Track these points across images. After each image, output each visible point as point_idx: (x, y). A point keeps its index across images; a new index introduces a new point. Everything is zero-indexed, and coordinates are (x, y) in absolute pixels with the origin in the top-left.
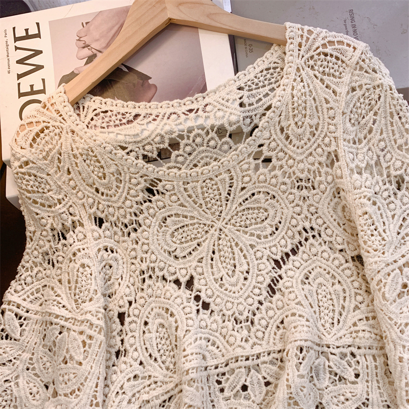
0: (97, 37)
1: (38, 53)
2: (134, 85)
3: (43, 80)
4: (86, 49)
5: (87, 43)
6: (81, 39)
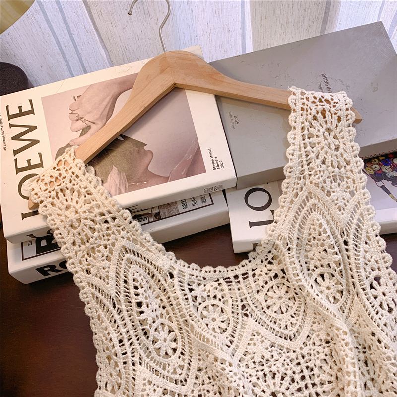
0: (90, 109)
1: (32, 128)
2: (130, 152)
3: (40, 154)
4: (80, 121)
5: (80, 116)
6: (74, 112)
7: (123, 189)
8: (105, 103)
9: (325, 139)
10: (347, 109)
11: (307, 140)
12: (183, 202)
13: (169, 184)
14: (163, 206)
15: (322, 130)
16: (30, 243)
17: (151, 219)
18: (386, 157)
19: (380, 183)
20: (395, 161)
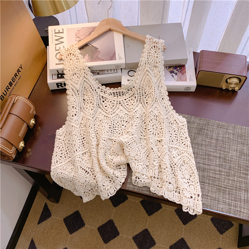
0: (82, 35)
1: (62, 38)
2: (93, 50)
3: (64, 46)
4: (78, 38)
6: (77, 35)
7: (89, 61)
8: (87, 34)
9: (154, 55)
10: (162, 47)
11: (148, 54)
12: (107, 70)
13: (104, 62)
14: (101, 70)
15: (153, 52)
16: (55, 75)
17: (96, 74)
18: (176, 67)
19: (172, 74)
20: (178, 68)
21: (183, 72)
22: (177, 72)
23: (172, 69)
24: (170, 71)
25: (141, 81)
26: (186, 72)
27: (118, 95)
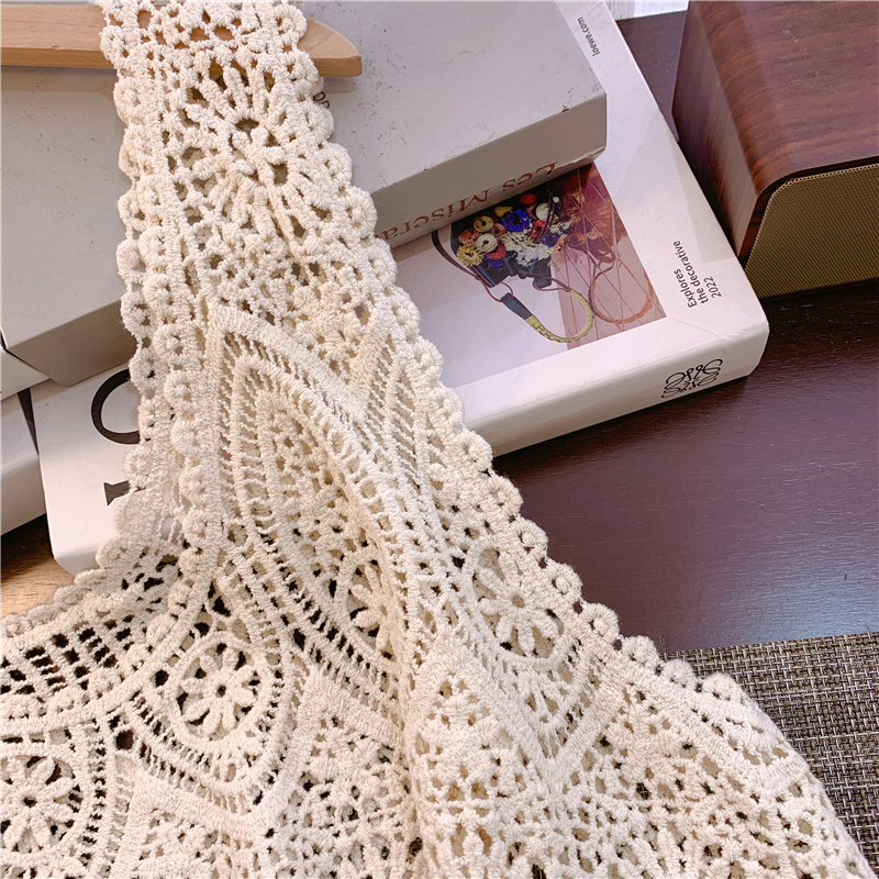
18: (514, 208)
19: (500, 290)
20: (542, 213)
21: (594, 234)
22: (542, 251)
23: (492, 239)
24: (476, 259)
25: (228, 457)
26: (622, 231)
27: (85, 659)
